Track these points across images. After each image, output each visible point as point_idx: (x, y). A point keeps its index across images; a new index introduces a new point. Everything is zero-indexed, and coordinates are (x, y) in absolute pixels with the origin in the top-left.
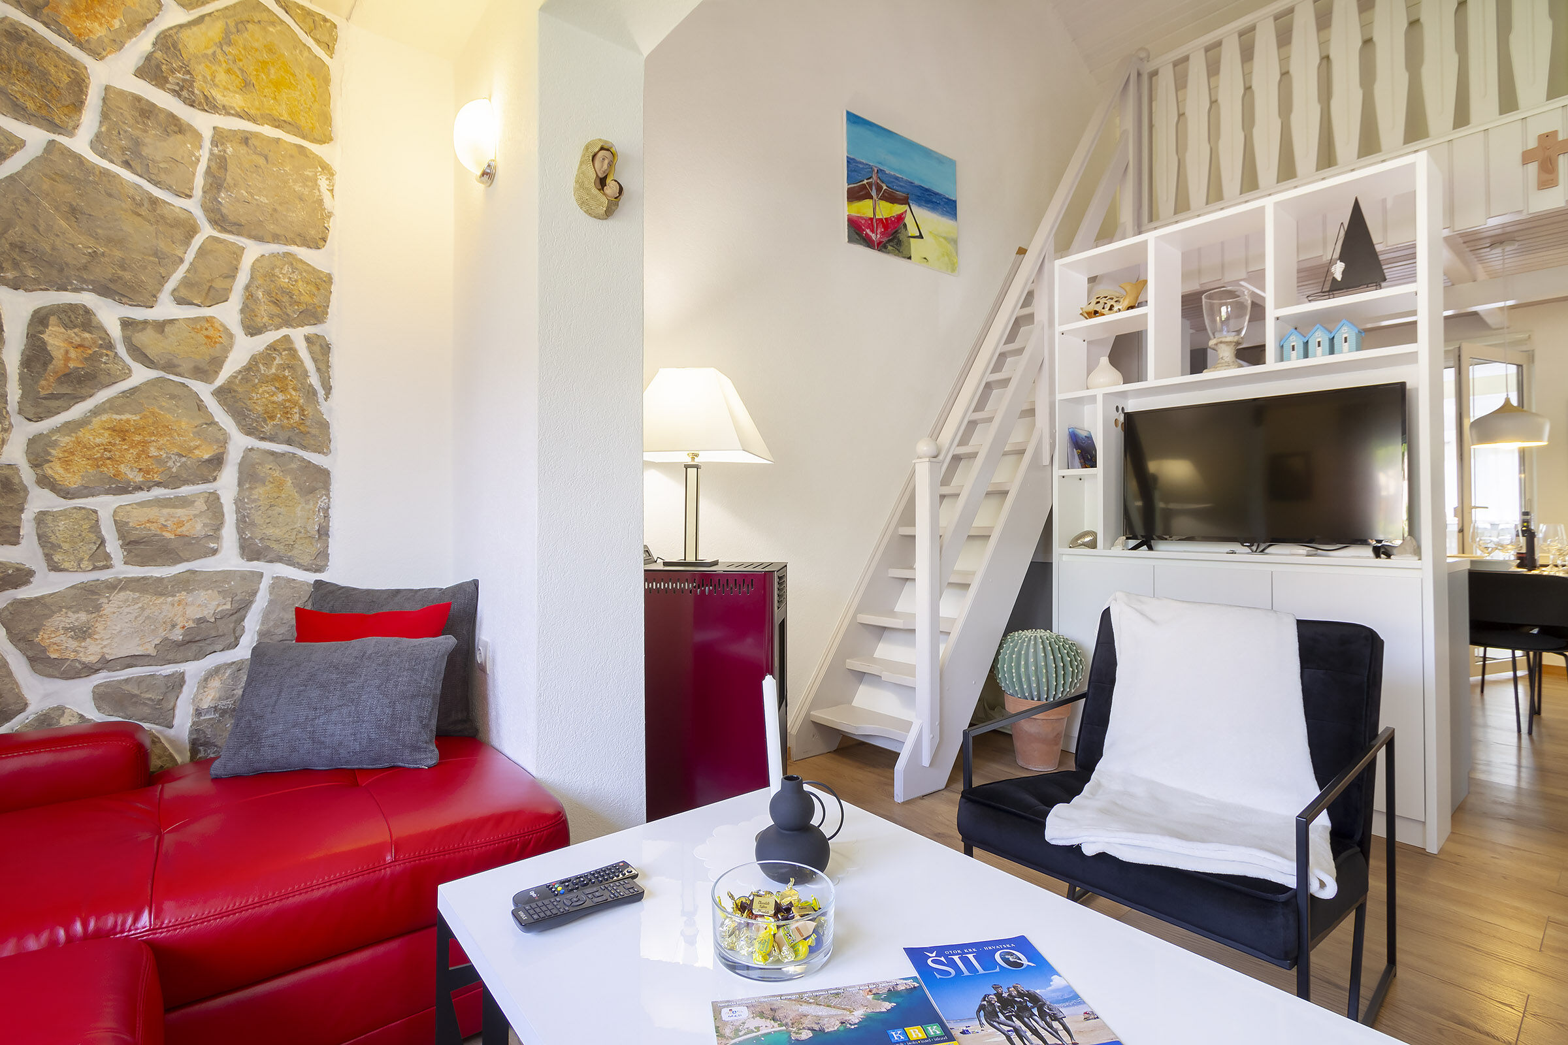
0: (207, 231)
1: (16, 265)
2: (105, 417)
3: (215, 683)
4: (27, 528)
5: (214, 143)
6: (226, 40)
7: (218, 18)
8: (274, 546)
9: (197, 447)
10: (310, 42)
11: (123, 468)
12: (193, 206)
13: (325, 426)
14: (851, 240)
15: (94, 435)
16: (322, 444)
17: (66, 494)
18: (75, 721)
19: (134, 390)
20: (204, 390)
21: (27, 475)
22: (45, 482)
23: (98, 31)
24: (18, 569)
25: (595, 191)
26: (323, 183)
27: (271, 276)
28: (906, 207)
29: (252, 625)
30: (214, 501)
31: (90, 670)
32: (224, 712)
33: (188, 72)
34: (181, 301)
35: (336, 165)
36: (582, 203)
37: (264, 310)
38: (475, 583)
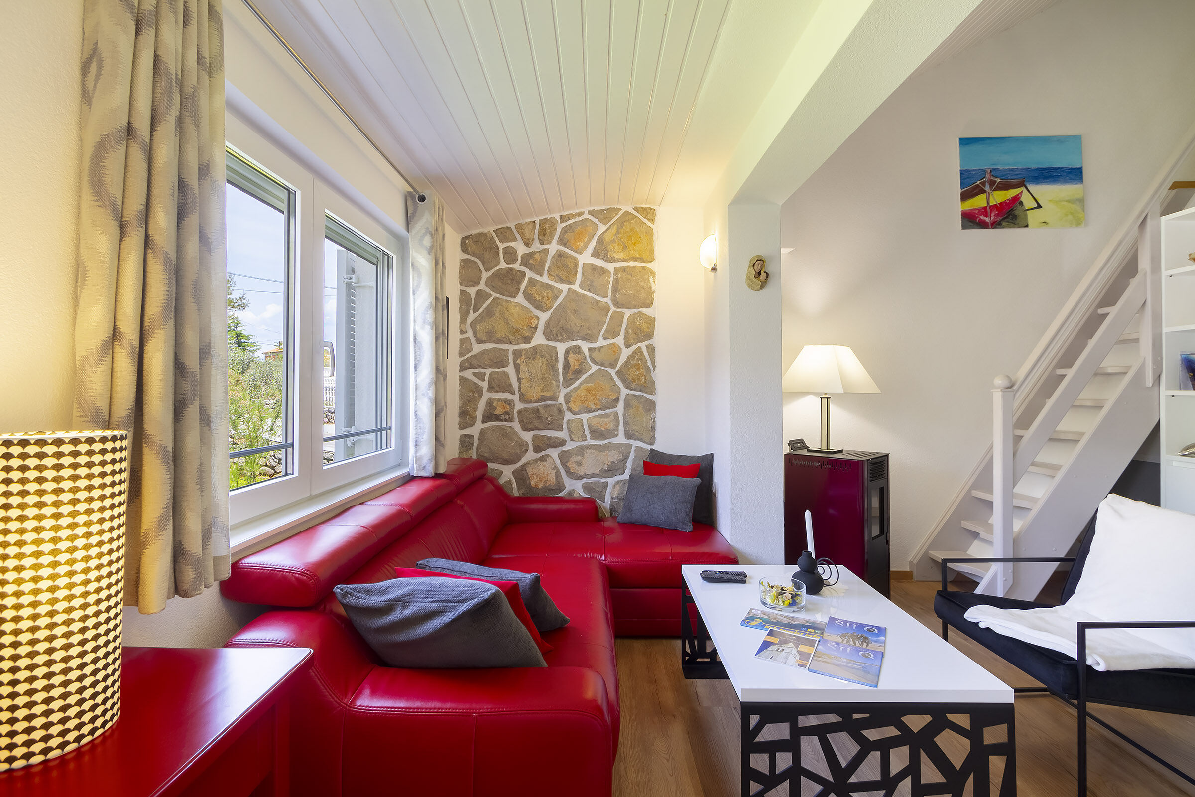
0: (613, 309)
1: (561, 334)
2: (584, 385)
3: (618, 487)
4: (565, 426)
5: (615, 275)
6: (618, 232)
7: (615, 224)
8: (636, 434)
9: (611, 394)
10: (646, 221)
11: (590, 404)
12: (608, 300)
13: (653, 383)
14: (964, 227)
15: (582, 392)
16: (652, 391)
17: (574, 414)
18: (578, 495)
19: (592, 374)
20: (612, 372)
21: (564, 407)
22: (569, 409)
23: (581, 244)
24: (563, 440)
25: (755, 280)
26: (651, 279)
27: (634, 323)
28: (1023, 189)
29: (629, 465)
30: (616, 414)
31: (581, 477)
32: (620, 499)
33: (607, 250)
34: (605, 338)
35: (656, 271)
36: (749, 286)
37: (632, 337)
38: (712, 455)
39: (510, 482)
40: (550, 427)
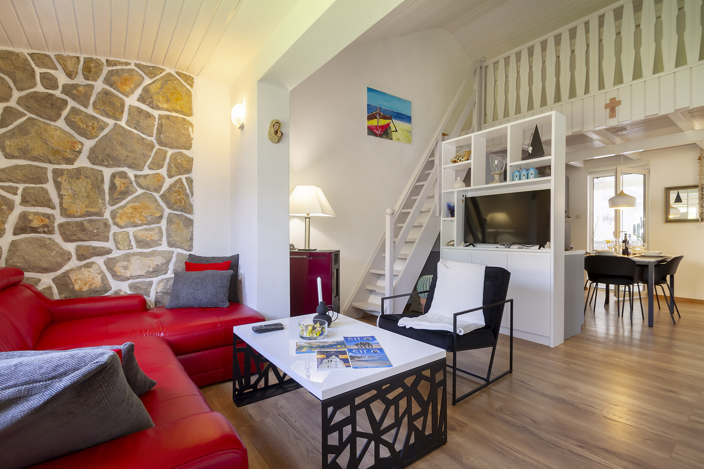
0: (157, 147)
1: (107, 160)
2: (130, 204)
3: (161, 284)
4: (111, 238)
5: (159, 120)
6: (162, 87)
7: (160, 80)
8: (177, 243)
9: (156, 213)
10: (186, 84)
11: (136, 219)
12: (153, 139)
13: (191, 206)
14: (368, 134)
15: (128, 210)
16: (191, 212)
17: (121, 227)
18: (124, 293)
19: (138, 196)
20: (157, 195)
21: (111, 222)
22: (116, 224)
23: (128, 89)
24: (109, 249)
25: (274, 136)
26: (190, 129)
27: (175, 160)
28: (391, 120)
29: (171, 267)
30: (160, 229)
31: (128, 279)
32: (164, 293)
33: (152, 99)
34: (150, 169)
35: (194, 123)
36: (270, 139)
37: (174, 170)
38: (238, 255)
39: (50, 288)
40: (95, 238)
